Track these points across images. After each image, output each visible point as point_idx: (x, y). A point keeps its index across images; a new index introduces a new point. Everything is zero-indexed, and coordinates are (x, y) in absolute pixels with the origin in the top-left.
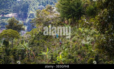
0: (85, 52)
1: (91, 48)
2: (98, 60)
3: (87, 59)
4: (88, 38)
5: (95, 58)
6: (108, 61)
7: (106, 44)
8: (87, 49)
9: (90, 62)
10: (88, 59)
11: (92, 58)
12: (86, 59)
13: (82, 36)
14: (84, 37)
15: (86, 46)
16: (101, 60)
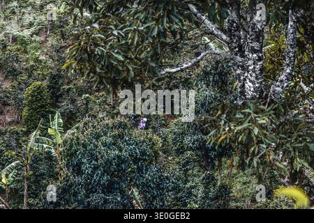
0: (17, 61)
1: (36, 49)
2: (59, 89)
3: (23, 86)
4: (27, 15)
5: (51, 83)
6: (90, 95)
7: (102, 47)
8: (26, 52)
9: (32, 96)
10: (27, 85)
11: (39, 83)
12: (20, 83)
13: (8, 11)
14: (14, 13)
15: (22, 44)
16: (69, 89)
